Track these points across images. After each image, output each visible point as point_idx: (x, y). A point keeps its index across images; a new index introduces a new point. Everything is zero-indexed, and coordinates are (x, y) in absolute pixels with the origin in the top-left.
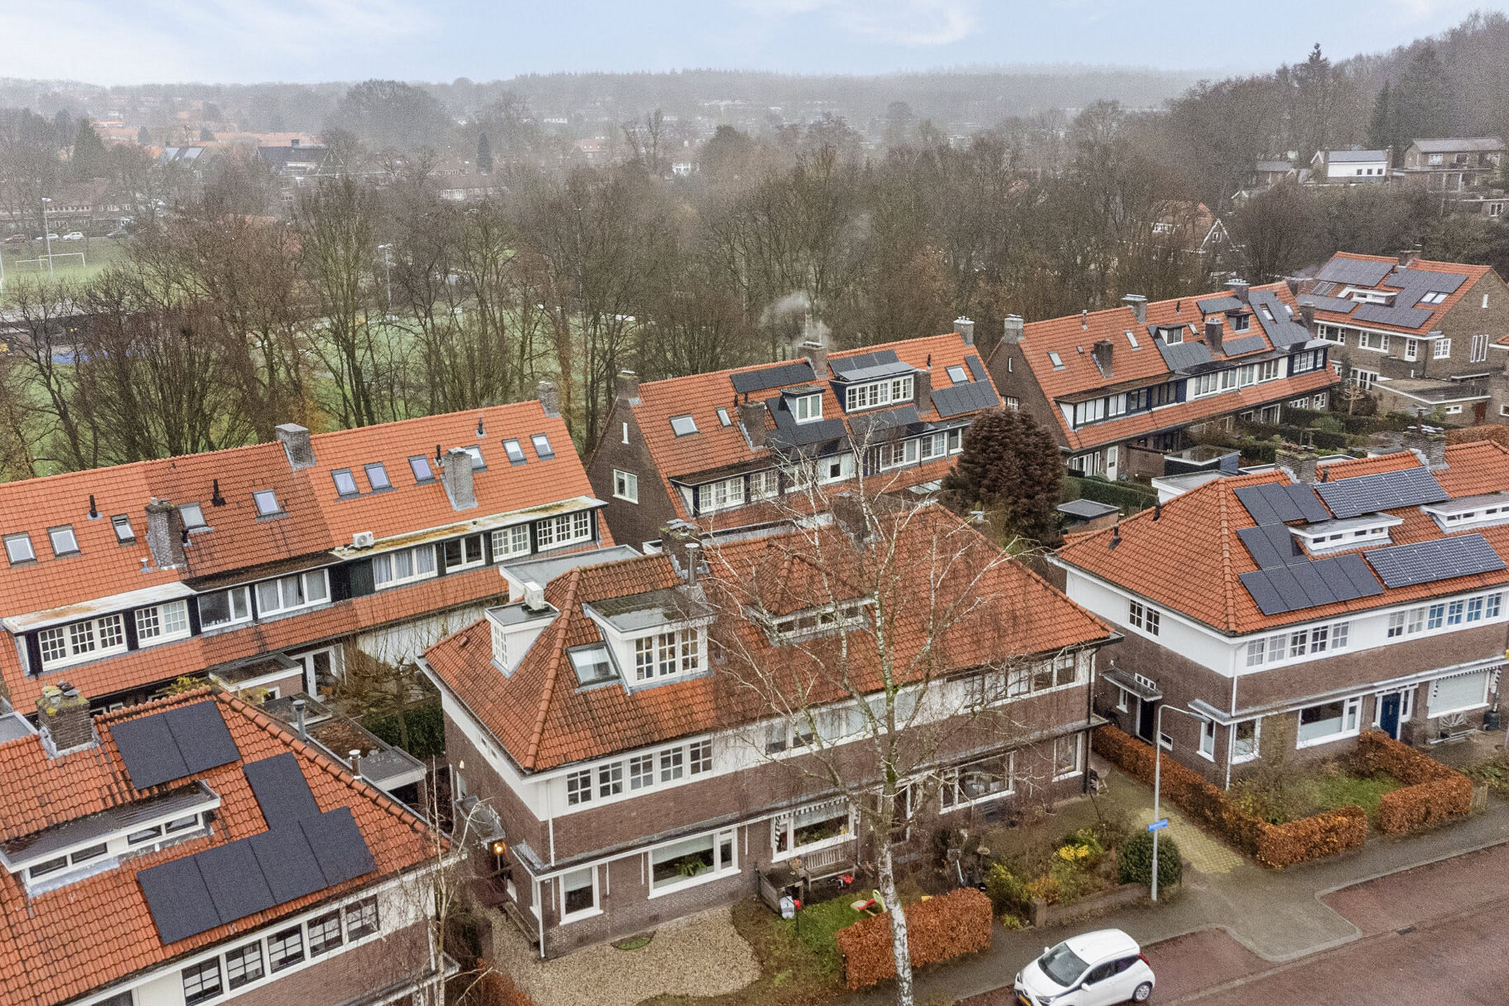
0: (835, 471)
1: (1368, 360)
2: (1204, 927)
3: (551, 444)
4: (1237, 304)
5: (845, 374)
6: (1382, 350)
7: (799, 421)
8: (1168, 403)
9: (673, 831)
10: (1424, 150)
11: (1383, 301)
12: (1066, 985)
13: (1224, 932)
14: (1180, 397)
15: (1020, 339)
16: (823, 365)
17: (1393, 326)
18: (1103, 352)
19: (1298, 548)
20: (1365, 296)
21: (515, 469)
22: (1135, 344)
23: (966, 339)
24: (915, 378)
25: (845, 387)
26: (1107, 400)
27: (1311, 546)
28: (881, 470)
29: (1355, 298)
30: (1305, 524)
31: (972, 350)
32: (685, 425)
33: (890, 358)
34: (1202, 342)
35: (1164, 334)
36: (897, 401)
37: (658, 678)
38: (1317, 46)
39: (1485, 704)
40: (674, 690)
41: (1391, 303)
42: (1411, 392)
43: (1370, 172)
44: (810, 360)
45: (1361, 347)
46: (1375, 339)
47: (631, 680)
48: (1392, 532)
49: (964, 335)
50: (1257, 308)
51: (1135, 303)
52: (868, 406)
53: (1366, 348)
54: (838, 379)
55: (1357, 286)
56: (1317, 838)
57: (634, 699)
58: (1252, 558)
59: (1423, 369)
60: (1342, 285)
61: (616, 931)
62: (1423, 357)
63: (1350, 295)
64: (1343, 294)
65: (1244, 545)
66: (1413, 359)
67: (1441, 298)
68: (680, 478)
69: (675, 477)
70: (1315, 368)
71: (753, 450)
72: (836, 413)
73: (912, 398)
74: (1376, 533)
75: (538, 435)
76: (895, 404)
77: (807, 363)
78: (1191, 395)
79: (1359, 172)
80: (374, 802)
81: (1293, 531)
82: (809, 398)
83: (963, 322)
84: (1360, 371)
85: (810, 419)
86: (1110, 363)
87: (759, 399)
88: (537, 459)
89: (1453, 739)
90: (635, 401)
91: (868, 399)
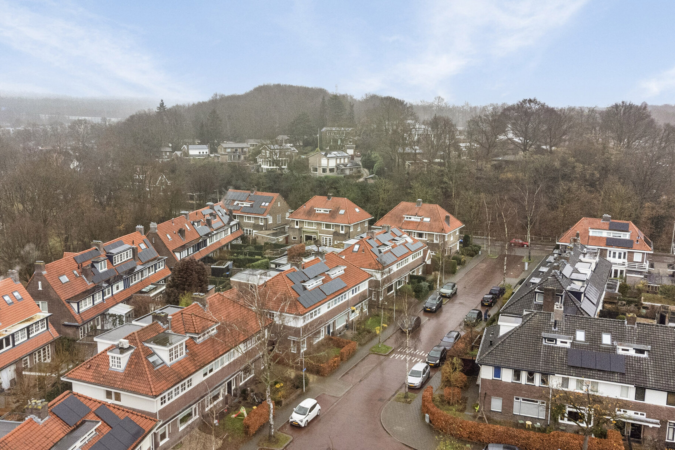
0: (118, 288)
1: (248, 225)
2: (319, 394)
3: (20, 294)
4: (211, 211)
5: (111, 251)
6: (252, 222)
7: (100, 271)
8: (203, 247)
9: (184, 407)
10: (224, 147)
11: (249, 206)
12: (305, 415)
13: (324, 394)
14: (206, 245)
15: (157, 231)
16: (102, 249)
17: (255, 214)
18: (182, 232)
19: (305, 288)
20: (243, 204)
21: (10, 307)
22: (189, 228)
23: (142, 233)
24: (133, 250)
25: (112, 256)
26: (188, 249)
27: (308, 287)
28: (131, 285)
29: (240, 205)
30: (304, 282)
31: (144, 237)
32: (64, 279)
33: (121, 244)
34: (206, 225)
35: (196, 224)
36: (128, 259)
37: (175, 360)
38: (162, 101)
39: (345, 323)
40: (179, 362)
41: (252, 206)
42: (267, 235)
43: (203, 153)
44: (97, 248)
45: (244, 221)
46: (249, 218)
47: (168, 363)
48: (323, 280)
49: (140, 232)
50: (217, 212)
51: (185, 214)
52: (120, 262)
53: (247, 221)
54: (108, 253)
55: (239, 201)
56: (332, 365)
57: (172, 368)
58: (297, 293)
59: (266, 227)
60: (234, 201)
61: (172, 444)
62: (265, 223)
63: (238, 204)
64: (235, 203)
65: (294, 290)
66: (262, 224)
67: (267, 204)
68: (69, 299)
69: (67, 300)
70: (237, 230)
71: (90, 285)
72: (111, 267)
73: (132, 257)
74: (319, 282)
75: (15, 292)
76: (128, 260)
77: (96, 249)
78: (208, 244)
79: (200, 153)
80: (132, 413)
81: (303, 284)
82: (103, 262)
83: (139, 227)
84: (245, 229)
85: (104, 270)
86: (185, 236)
87: (86, 264)
88: (17, 301)
89: (342, 333)
90: (44, 273)
91: (119, 260)
